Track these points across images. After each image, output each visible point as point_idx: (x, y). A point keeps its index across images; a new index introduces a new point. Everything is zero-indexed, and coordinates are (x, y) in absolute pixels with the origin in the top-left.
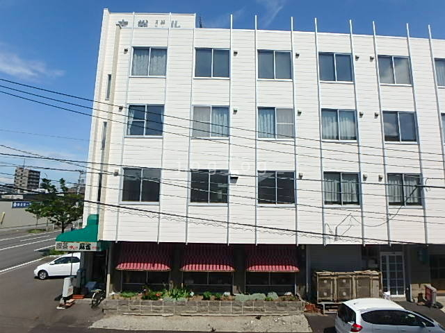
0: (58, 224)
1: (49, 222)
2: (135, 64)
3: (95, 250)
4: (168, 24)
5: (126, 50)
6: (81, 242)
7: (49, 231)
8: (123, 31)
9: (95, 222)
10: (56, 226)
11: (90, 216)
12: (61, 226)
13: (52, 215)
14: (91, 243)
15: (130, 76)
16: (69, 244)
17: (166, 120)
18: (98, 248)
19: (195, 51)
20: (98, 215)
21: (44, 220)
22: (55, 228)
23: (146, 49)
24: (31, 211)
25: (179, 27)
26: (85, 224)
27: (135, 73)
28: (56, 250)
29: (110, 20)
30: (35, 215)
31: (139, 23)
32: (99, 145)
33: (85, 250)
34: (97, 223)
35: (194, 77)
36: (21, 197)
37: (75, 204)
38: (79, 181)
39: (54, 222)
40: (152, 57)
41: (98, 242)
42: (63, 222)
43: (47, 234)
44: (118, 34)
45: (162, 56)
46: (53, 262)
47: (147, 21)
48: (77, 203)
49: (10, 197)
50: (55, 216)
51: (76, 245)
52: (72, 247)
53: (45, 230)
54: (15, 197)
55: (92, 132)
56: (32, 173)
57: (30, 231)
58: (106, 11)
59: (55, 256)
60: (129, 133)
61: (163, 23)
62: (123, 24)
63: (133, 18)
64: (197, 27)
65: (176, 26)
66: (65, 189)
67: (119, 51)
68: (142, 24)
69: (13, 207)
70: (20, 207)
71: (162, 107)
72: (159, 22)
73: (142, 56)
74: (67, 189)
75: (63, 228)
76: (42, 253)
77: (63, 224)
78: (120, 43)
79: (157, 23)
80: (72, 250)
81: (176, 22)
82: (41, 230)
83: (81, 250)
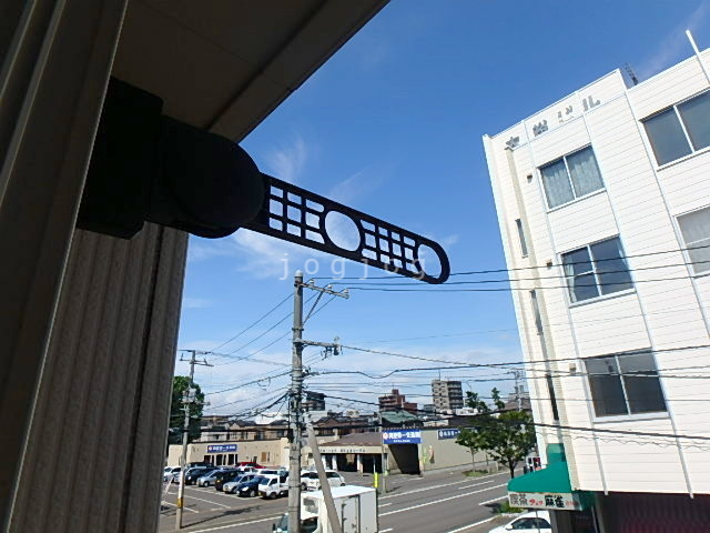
0: (503, 462)
1: (489, 458)
2: (549, 190)
3: (572, 508)
4: (578, 109)
5: (530, 177)
6: (547, 494)
7: (491, 473)
8: (517, 152)
9: (559, 456)
10: (501, 465)
11: (549, 446)
12: (508, 464)
13: (492, 448)
14: (562, 495)
15: (549, 210)
16: (529, 496)
17: (632, 264)
18: (576, 504)
19: (641, 125)
20: (561, 445)
21: (482, 454)
22: (500, 468)
23: (560, 161)
24: (461, 443)
25: (598, 103)
26: (544, 461)
27: (553, 203)
28: (511, 505)
29: (494, 146)
30: (469, 449)
31: (534, 129)
32: (533, 330)
33: (555, 507)
34: (564, 459)
35: (656, 167)
36: (446, 423)
37: (519, 428)
38: (516, 388)
39: (496, 458)
40: (571, 168)
41: (573, 493)
42: (509, 458)
43: (491, 478)
44: (511, 160)
45: (587, 160)
46: (509, 526)
47: (545, 122)
48: (523, 426)
49: (432, 424)
50: (496, 448)
51: (540, 497)
52: (533, 501)
53: (485, 472)
54: (439, 424)
55: (519, 316)
56: (451, 386)
57: (467, 473)
58: (486, 138)
59: (510, 515)
60: (574, 299)
61: (569, 111)
62: (513, 143)
63: (523, 129)
64: (628, 87)
65: (592, 105)
66: (500, 405)
67: (520, 181)
68: (540, 129)
69: (440, 438)
70: (448, 437)
71: (616, 238)
72: (564, 113)
73: (556, 174)
74: (503, 405)
75: (512, 469)
76: (491, 509)
77: (510, 461)
78: (518, 171)
79: (560, 116)
80: (534, 506)
81: (590, 97)
82: (480, 471)
83: (548, 507)
